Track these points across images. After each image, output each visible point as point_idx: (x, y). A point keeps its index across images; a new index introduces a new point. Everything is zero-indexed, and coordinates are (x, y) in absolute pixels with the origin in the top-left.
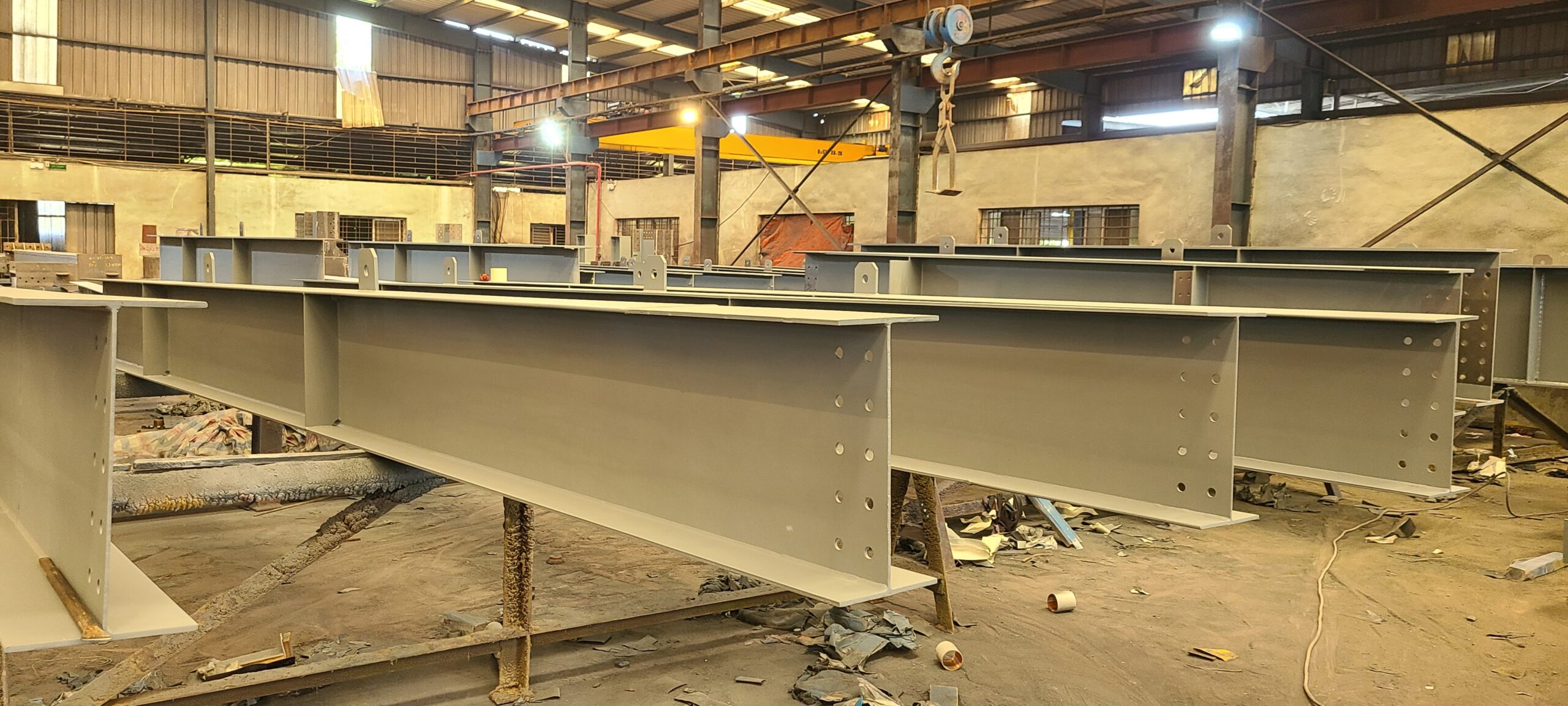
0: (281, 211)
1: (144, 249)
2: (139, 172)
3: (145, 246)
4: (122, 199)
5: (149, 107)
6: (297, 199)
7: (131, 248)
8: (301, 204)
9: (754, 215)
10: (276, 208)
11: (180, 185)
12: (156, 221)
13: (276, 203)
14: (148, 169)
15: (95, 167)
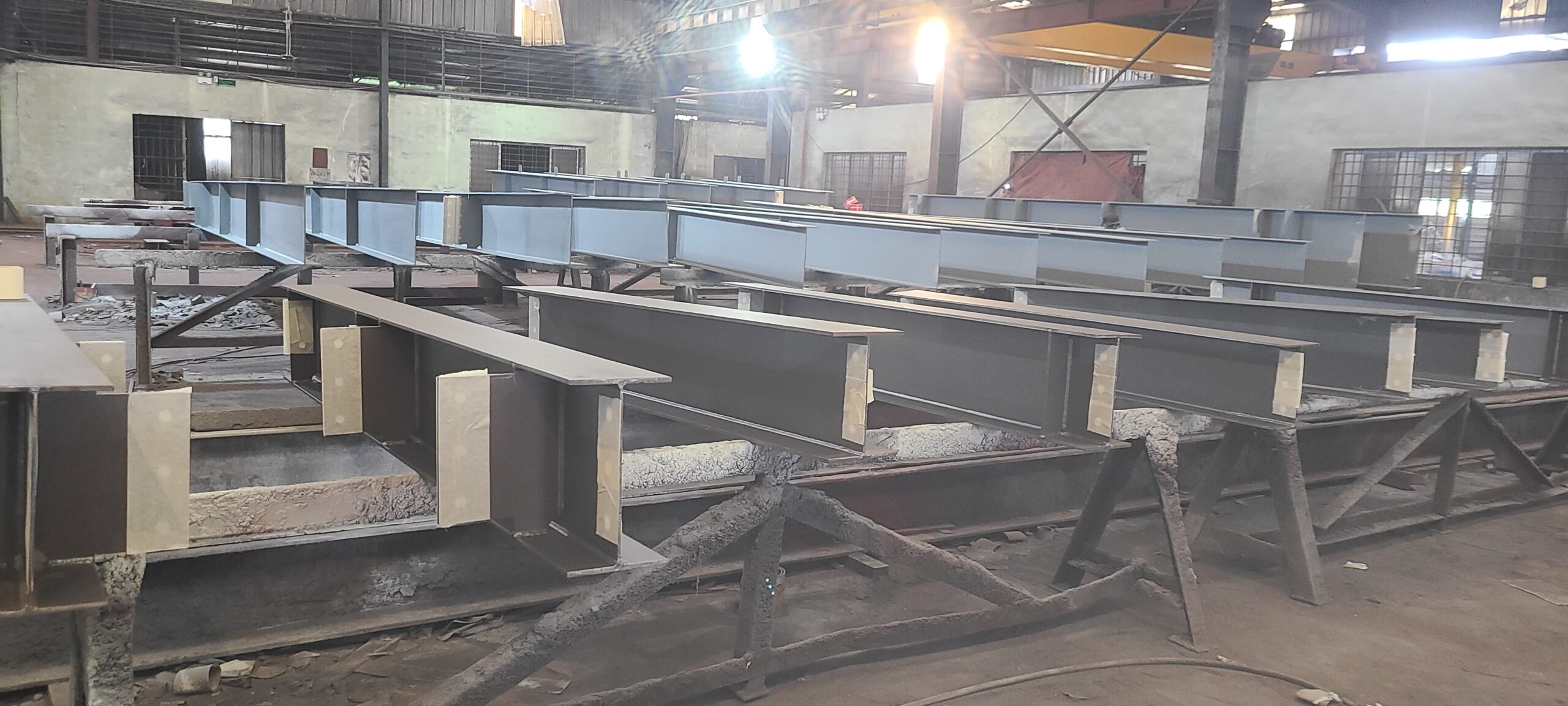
0: (456, 136)
1: (314, 174)
2: (309, 90)
3: (315, 171)
4: (292, 119)
5: (320, 18)
6: (472, 123)
7: (301, 173)
8: (476, 129)
9: (1006, 152)
10: (451, 133)
11: (352, 105)
12: (327, 145)
13: (451, 127)
14: (319, 87)
15: (265, 84)
